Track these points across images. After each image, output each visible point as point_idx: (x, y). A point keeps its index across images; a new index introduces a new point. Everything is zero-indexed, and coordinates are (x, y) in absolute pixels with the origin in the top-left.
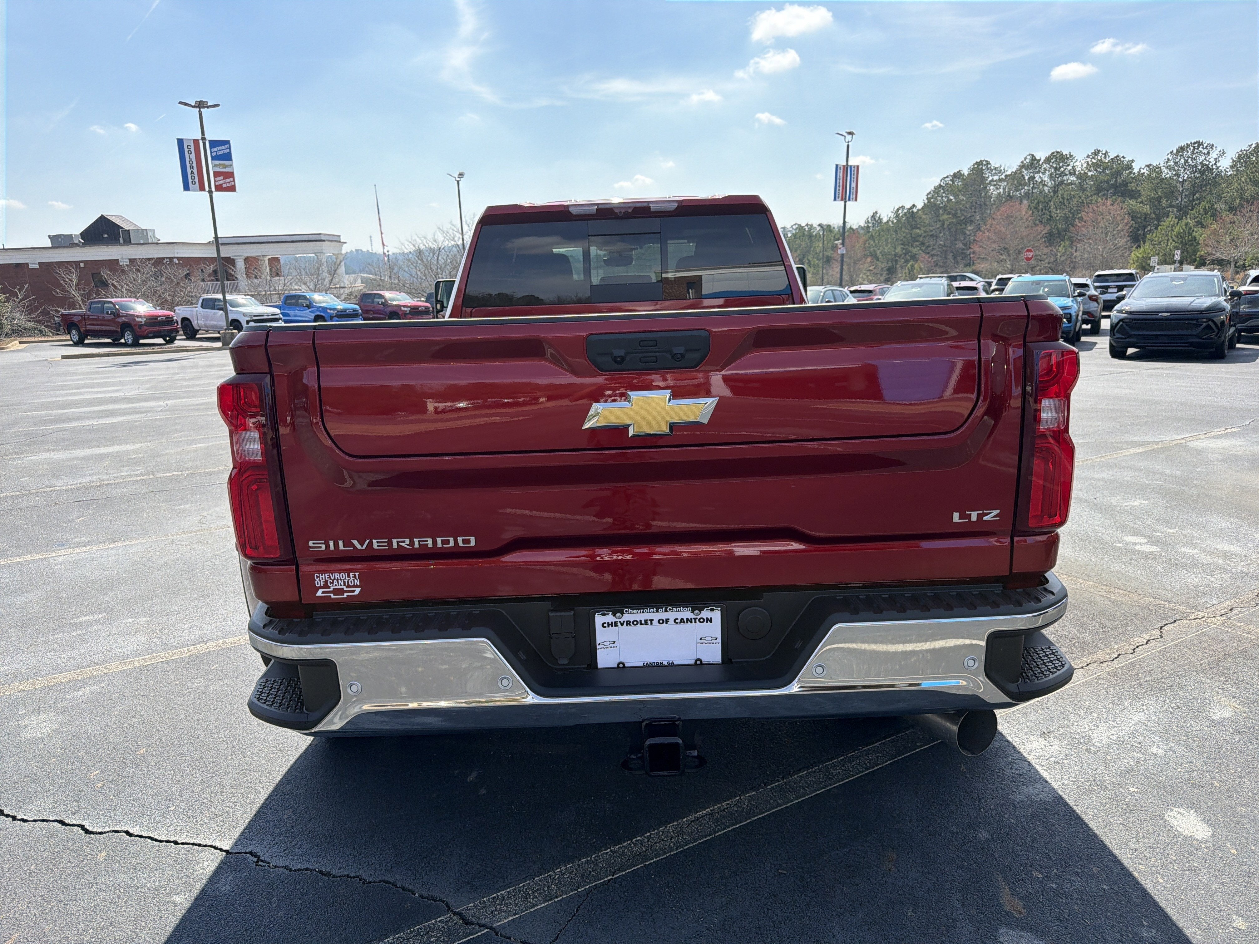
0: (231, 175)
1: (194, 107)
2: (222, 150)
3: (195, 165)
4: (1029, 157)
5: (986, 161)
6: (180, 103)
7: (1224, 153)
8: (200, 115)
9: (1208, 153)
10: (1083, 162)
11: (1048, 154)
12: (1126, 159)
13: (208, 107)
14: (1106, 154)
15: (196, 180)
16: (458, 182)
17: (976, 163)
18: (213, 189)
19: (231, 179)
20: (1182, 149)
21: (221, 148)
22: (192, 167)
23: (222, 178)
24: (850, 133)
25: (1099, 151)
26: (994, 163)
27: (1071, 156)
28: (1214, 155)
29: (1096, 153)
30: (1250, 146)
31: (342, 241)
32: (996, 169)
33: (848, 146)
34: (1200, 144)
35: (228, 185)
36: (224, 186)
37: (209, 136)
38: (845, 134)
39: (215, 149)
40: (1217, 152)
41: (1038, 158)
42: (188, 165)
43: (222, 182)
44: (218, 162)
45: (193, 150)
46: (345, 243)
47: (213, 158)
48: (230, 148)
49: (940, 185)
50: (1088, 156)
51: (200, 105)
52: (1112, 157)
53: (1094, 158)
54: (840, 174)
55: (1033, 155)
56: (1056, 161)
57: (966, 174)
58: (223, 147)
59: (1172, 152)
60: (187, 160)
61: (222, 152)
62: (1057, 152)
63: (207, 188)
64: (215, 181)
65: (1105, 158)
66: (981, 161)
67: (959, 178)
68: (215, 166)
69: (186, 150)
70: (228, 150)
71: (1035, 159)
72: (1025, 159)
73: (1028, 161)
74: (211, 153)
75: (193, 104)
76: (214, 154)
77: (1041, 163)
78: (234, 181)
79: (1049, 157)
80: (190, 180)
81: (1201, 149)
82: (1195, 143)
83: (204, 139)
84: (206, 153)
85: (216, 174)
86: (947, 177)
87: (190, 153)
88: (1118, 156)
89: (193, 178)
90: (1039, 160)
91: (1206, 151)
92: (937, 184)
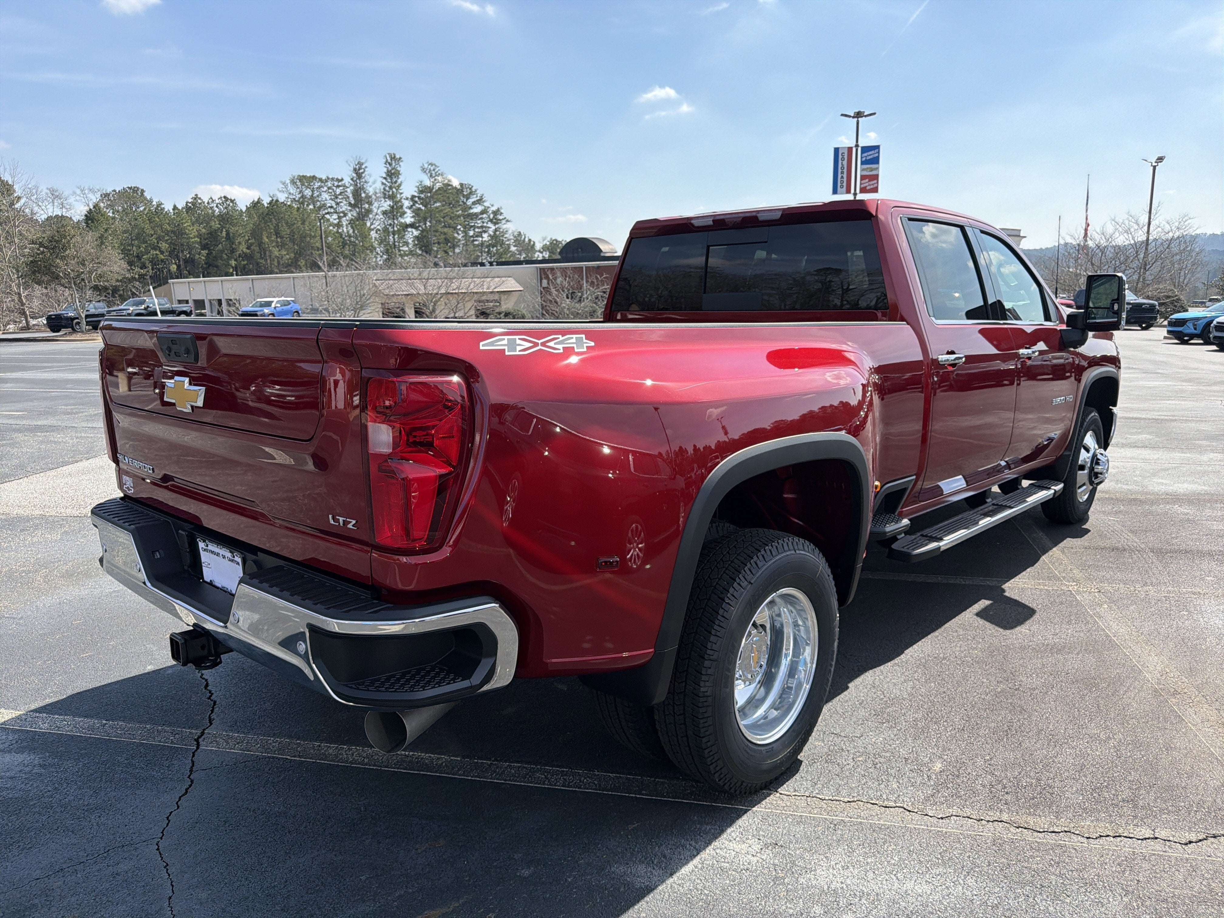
0: (876, 177)
1: (853, 117)
2: (871, 155)
3: (845, 171)
6: (842, 115)
8: (858, 123)
13: (866, 116)
15: (845, 184)
16: (1155, 167)
18: (858, 191)
19: (876, 181)
21: (871, 153)
22: (842, 173)
23: (867, 180)
31: (1022, 235)
35: (872, 187)
36: (868, 188)
37: (863, 143)
39: (866, 154)
42: (840, 171)
43: (867, 184)
44: (865, 166)
45: (846, 157)
46: (1025, 237)
47: (863, 163)
48: (879, 152)
51: (859, 115)
58: (873, 152)
60: (840, 166)
61: (871, 157)
63: (852, 191)
64: (861, 184)
68: (862, 170)
69: (840, 157)
70: (877, 155)
74: (862, 158)
75: (852, 115)
76: (864, 159)
78: (878, 183)
80: (839, 184)
83: (857, 146)
84: (857, 158)
85: (863, 177)
87: (843, 159)
89: (842, 182)
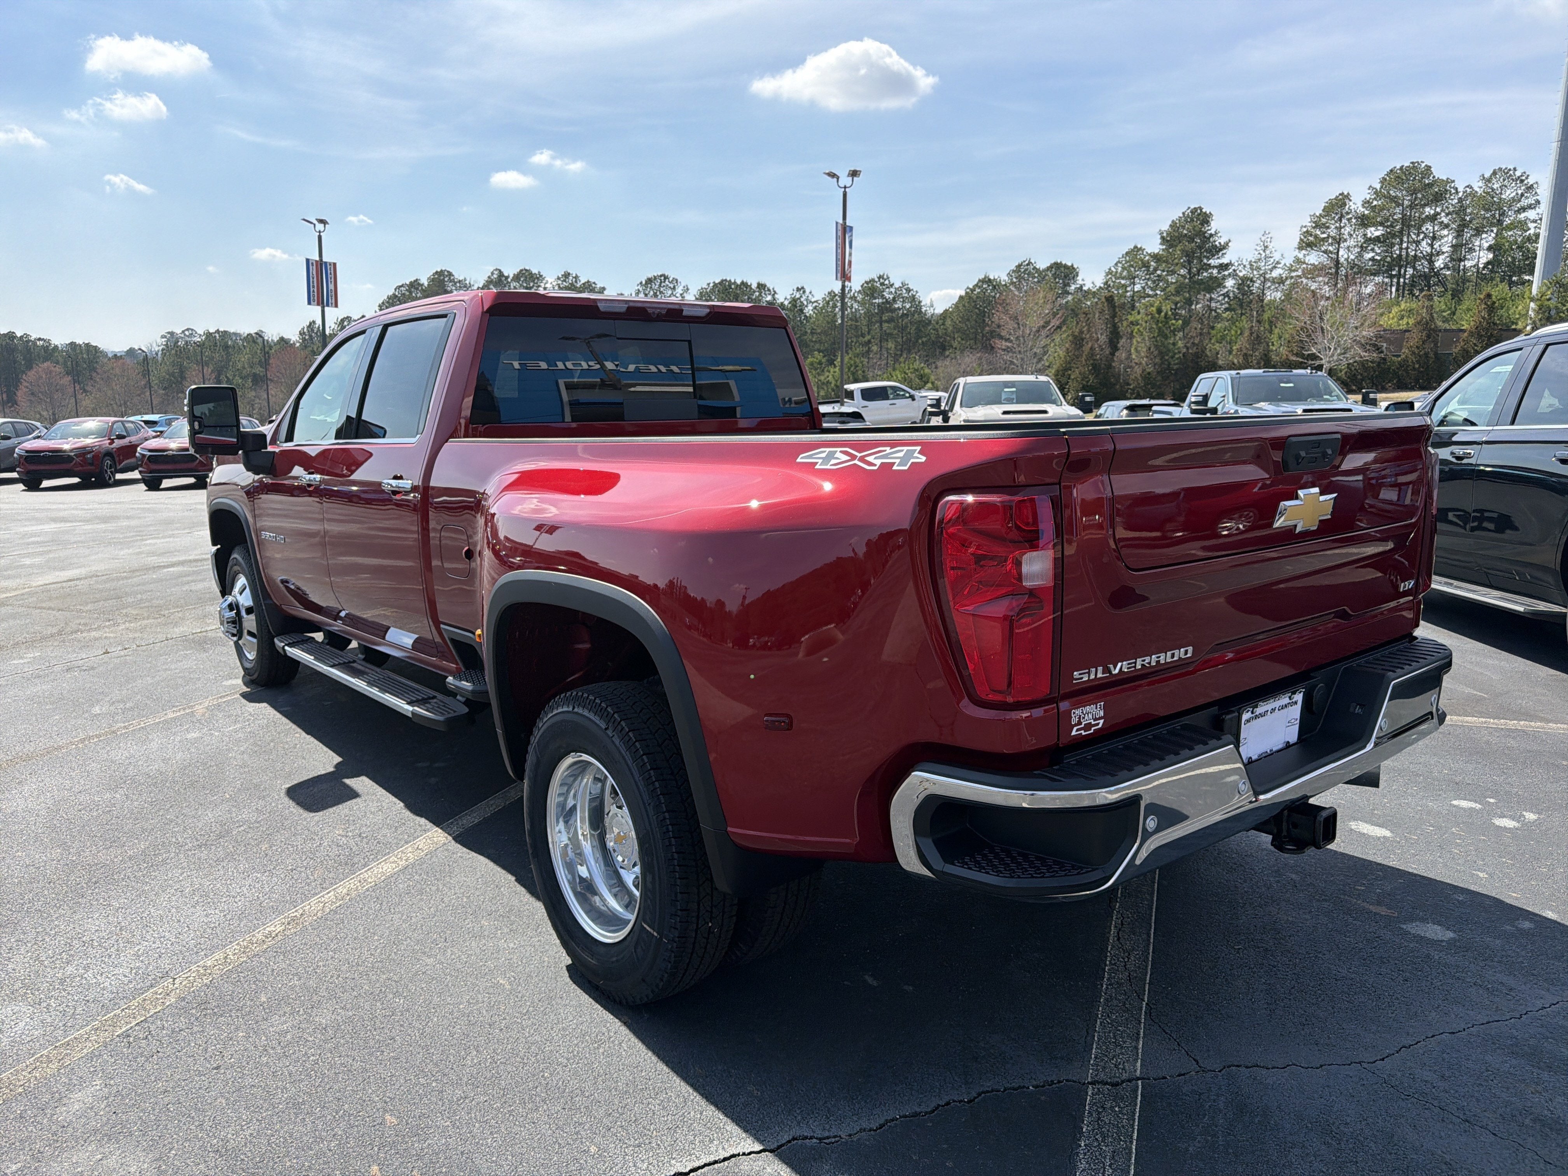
4: (496, 272)
5: (448, 272)
7: (688, 289)
9: (674, 288)
10: (554, 284)
11: (516, 271)
12: (598, 286)
14: (576, 277)
17: (437, 272)
20: (649, 281)
24: (322, 222)
25: (569, 274)
26: (458, 275)
27: (541, 276)
28: (679, 290)
29: (567, 275)
30: (709, 284)
32: (460, 281)
33: (320, 238)
34: (666, 277)
38: (315, 222)
40: (681, 288)
41: (506, 274)
49: (394, 294)
50: (559, 278)
52: (583, 282)
53: (565, 281)
54: (314, 271)
55: (500, 271)
56: (525, 280)
57: (426, 284)
59: (641, 283)
62: (526, 270)
65: (576, 282)
66: (442, 271)
67: (417, 289)
71: (503, 275)
72: (492, 273)
73: (495, 276)
77: (509, 280)
79: (518, 274)
81: (667, 282)
82: (661, 276)
86: (402, 286)
88: (588, 282)
90: (507, 278)
91: (672, 286)
92: (391, 293)
